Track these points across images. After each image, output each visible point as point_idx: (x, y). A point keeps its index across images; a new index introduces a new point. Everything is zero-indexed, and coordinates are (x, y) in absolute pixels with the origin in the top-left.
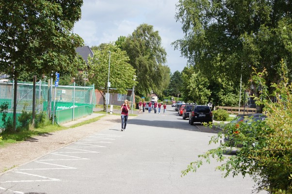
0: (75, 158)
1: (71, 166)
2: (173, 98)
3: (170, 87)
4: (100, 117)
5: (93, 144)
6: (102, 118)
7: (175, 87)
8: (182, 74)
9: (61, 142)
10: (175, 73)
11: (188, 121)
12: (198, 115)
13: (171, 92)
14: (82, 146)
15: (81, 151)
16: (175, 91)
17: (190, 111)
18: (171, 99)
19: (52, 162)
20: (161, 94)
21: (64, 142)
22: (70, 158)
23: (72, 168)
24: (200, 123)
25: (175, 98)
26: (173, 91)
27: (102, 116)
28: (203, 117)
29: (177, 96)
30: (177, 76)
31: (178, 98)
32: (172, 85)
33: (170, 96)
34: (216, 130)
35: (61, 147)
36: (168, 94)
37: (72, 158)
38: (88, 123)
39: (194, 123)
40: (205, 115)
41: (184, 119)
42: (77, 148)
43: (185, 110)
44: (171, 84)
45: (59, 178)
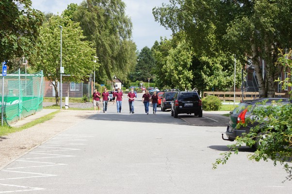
0: (48, 164)
1: (48, 173)
2: (142, 83)
3: (137, 69)
4: (53, 113)
5: (63, 147)
6: (56, 115)
7: (144, 68)
8: (152, 50)
9: (21, 146)
10: (144, 49)
11: (170, 113)
12: (183, 104)
13: (139, 75)
14: (50, 150)
15: (52, 156)
16: (144, 75)
17: (172, 99)
18: (139, 85)
19: (22, 170)
20: (126, 79)
21: (26, 146)
23: (51, 175)
24: (186, 114)
25: (144, 83)
26: (141, 74)
27: (56, 112)
28: (190, 106)
29: (147, 81)
30: (146, 53)
31: (149, 83)
32: (140, 66)
33: (138, 81)
34: (210, 122)
35: (25, 152)
36: (134, 79)
38: (42, 122)
39: (179, 115)
40: (192, 104)
41: (163, 110)
42: (44, 153)
43: (164, 99)
45: (41, 186)
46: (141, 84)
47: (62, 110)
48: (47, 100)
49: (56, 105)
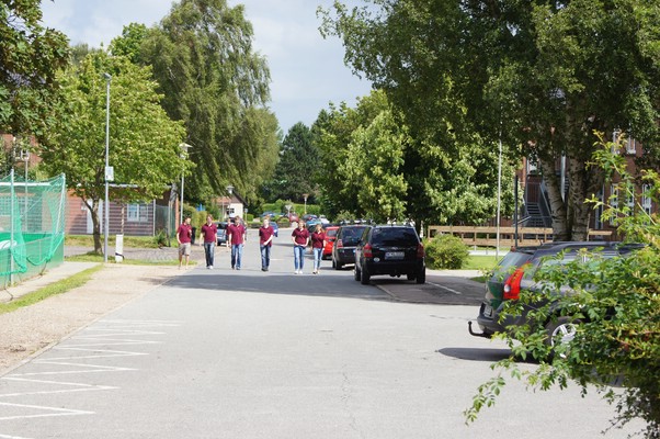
0: (75, 387)
2: (290, 205)
3: (279, 173)
4: (87, 271)
5: (109, 348)
6: (94, 275)
7: (295, 172)
8: (313, 131)
9: (15, 346)
10: (294, 129)
11: (352, 273)
12: (382, 255)
13: (282, 187)
14: (79, 354)
15: (84, 368)
16: (295, 186)
17: (358, 243)
18: (283, 210)
19: (17, 400)
20: (254, 197)
21: (25, 346)
22: (63, 387)
23: (81, 412)
24: (388, 277)
25: (295, 205)
26: (288, 185)
27: (94, 270)
28: (397, 259)
29: (302, 201)
30: (301, 138)
31: (305, 205)
32: (285, 167)
33: (280, 200)
34: (442, 295)
35: (21, 358)
36: (273, 196)
37: (67, 387)
38: (63, 291)
39: (372, 277)
40: (402, 254)
41: (338, 267)
42: (67, 361)
43: (340, 242)
44: (283, 164)
46: (288, 207)
47: (108, 264)
48: (74, 242)
49: (95, 254)
